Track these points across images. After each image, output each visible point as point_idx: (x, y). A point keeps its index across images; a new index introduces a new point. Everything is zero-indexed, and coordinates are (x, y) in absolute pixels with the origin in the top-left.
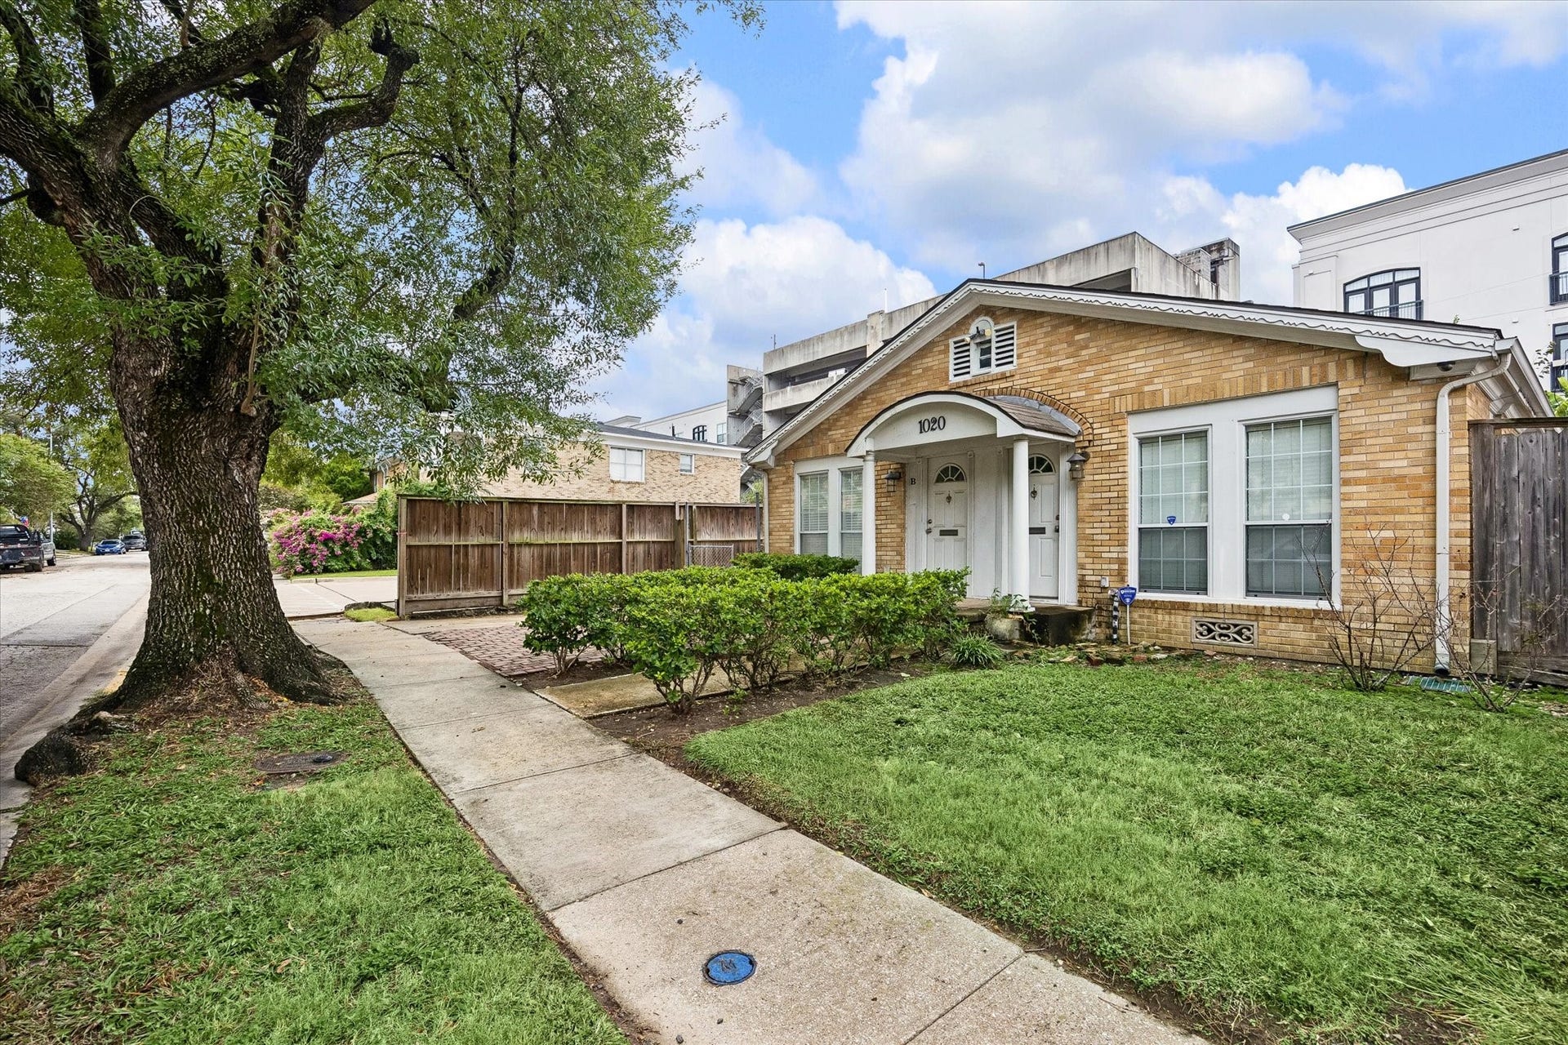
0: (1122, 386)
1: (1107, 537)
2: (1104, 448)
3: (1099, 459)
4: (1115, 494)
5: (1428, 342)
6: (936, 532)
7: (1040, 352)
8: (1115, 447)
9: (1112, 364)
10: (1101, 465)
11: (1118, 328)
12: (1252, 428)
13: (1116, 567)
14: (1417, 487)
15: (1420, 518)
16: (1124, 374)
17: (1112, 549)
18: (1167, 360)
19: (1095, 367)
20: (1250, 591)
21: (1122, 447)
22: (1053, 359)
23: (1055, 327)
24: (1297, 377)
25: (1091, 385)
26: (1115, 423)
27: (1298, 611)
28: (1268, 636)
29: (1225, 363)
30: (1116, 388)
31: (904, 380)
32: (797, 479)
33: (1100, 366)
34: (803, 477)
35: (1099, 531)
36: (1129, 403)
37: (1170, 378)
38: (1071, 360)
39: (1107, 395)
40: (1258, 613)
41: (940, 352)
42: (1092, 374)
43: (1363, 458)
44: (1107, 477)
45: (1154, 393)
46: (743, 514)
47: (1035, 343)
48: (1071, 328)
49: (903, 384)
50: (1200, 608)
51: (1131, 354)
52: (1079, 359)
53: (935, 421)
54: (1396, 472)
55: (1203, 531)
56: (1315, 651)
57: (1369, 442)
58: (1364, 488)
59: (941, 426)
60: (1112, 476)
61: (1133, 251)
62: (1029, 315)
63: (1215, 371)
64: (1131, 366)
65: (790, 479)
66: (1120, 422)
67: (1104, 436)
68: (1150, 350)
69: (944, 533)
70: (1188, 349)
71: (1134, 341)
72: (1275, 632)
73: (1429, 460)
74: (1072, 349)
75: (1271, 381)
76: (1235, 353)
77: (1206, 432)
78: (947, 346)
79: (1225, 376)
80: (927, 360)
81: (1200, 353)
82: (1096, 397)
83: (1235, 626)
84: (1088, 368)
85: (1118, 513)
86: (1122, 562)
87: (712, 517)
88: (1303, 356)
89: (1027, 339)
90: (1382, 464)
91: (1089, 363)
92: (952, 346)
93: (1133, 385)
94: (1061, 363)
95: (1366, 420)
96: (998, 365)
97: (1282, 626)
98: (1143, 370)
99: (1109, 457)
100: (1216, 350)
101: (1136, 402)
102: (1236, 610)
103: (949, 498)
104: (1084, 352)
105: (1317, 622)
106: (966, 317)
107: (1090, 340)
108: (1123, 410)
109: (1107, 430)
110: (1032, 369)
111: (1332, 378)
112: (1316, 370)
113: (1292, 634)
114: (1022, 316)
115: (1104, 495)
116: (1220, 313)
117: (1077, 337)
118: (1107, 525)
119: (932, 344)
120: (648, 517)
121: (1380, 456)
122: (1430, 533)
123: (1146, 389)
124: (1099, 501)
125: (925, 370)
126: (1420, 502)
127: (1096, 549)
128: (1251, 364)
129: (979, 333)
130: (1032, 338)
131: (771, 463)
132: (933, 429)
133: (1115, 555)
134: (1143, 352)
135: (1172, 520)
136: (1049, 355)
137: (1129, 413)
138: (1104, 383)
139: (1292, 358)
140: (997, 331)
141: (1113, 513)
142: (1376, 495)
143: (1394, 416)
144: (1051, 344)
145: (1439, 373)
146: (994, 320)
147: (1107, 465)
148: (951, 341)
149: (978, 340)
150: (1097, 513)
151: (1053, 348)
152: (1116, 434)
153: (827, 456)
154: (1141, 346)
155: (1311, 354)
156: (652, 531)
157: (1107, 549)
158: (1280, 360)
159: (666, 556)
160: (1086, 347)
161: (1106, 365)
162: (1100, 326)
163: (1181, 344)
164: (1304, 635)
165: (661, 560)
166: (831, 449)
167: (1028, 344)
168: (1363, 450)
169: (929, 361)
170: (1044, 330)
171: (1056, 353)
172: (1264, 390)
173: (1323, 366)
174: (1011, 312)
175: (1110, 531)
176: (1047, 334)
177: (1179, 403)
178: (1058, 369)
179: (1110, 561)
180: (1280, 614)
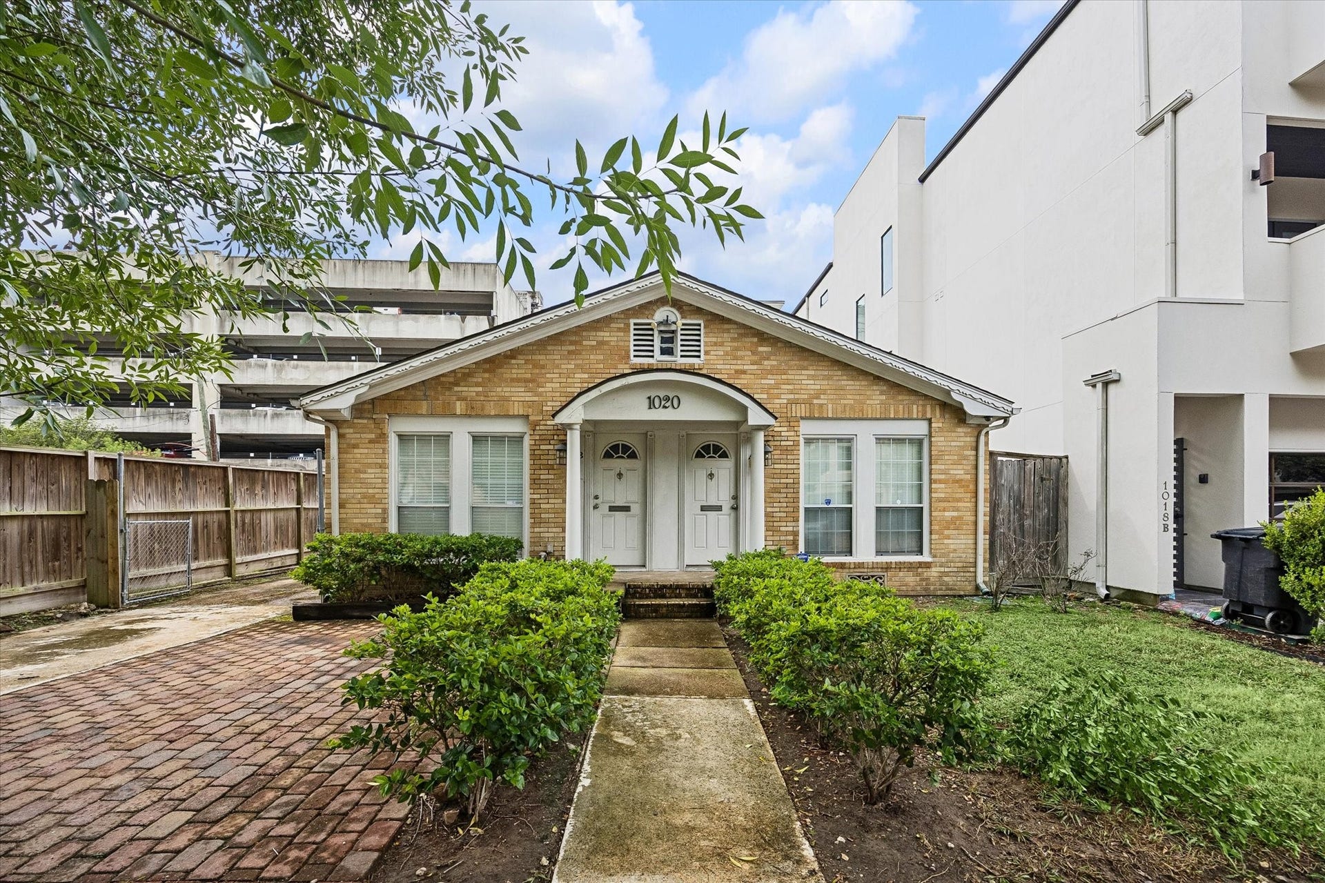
0: (797, 396)
1: (784, 515)
2: (783, 443)
3: (779, 452)
4: (791, 481)
5: (985, 403)
6: (604, 509)
7: (726, 354)
8: (791, 443)
9: (790, 377)
10: (781, 457)
11: (793, 349)
12: (880, 440)
13: (791, 538)
14: (968, 486)
15: (968, 505)
16: (799, 387)
17: (788, 524)
18: (830, 383)
19: (775, 377)
20: (879, 552)
21: (796, 444)
22: (739, 362)
23: (741, 335)
24: (910, 411)
25: (772, 391)
26: (792, 424)
27: (911, 563)
28: (892, 582)
29: (868, 393)
30: (792, 396)
31: (572, 348)
32: (393, 441)
33: (779, 377)
34: (402, 438)
35: (778, 510)
36: (801, 410)
37: (832, 397)
38: (755, 367)
39: (785, 401)
40: (887, 567)
41: (619, 330)
42: (773, 382)
43: (943, 467)
44: (785, 466)
45: (821, 405)
46: (195, 475)
47: (722, 344)
48: (755, 340)
49: (570, 352)
50: (852, 566)
51: (803, 372)
52: (762, 367)
53: (667, 399)
54: (958, 477)
55: (849, 511)
56: (919, 588)
57: (946, 457)
58: (943, 486)
59: (676, 406)
60: (789, 466)
61: (495, 278)
62: (716, 320)
63: (862, 397)
64: (804, 382)
65: (382, 437)
66: (796, 424)
67: (783, 434)
68: (819, 373)
69: (612, 509)
70: (845, 378)
71: (806, 363)
72: (897, 579)
73: (973, 471)
74: (755, 358)
75: (896, 412)
76: (875, 388)
77: (853, 439)
78: (628, 325)
79: (868, 402)
80: (602, 334)
81: (852, 383)
82: (777, 401)
83: (873, 576)
84: (769, 376)
85: (794, 495)
86: (796, 534)
87: (148, 477)
88: (913, 398)
89: (714, 340)
90: (952, 472)
91: (771, 372)
92: (632, 327)
93: (806, 397)
94: (746, 367)
95: (945, 444)
96: (682, 356)
97: (901, 574)
98: (813, 387)
99: (786, 450)
100: (863, 383)
101: (808, 410)
102: (875, 566)
103: (620, 475)
104: (766, 363)
105: (920, 570)
106: (650, 303)
107: (771, 353)
108: (799, 415)
109: (785, 429)
110: (719, 367)
111: (929, 416)
112: (920, 409)
113: (907, 579)
114: (710, 318)
115: (783, 481)
116: (878, 357)
117: (761, 349)
118: (785, 505)
119: (608, 320)
120: (30, 473)
121: (951, 467)
122: (973, 513)
123: (815, 401)
124: (778, 486)
125: (601, 343)
126: (969, 495)
127: (775, 524)
128: (884, 397)
129: (666, 322)
130: (719, 340)
131: (346, 414)
132: (665, 407)
133: (791, 529)
134: (813, 373)
135: (828, 502)
136: (736, 358)
137: (802, 418)
138: (782, 391)
139: (907, 398)
140: (683, 325)
141: (789, 495)
142: (950, 490)
143: (958, 444)
144: (737, 349)
145: (984, 422)
146: (681, 313)
147: (785, 457)
148: (632, 321)
149: (662, 328)
150: (775, 495)
151: (739, 353)
152: (792, 433)
153: (454, 415)
154: (811, 368)
155: (918, 398)
156: (35, 499)
157: (784, 524)
158: (900, 398)
159: (68, 538)
160: (768, 359)
161: (784, 377)
162: (779, 344)
163: (840, 373)
164: (913, 579)
165: (56, 546)
166: (459, 407)
167: (715, 344)
168: (943, 462)
169: (604, 335)
170: (732, 335)
171: (742, 358)
172: (892, 416)
173: (924, 406)
174: (699, 311)
175: (787, 510)
176: (733, 340)
177: (839, 416)
178: (744, 372)
179: (787, 533)
180: (900, 566)
